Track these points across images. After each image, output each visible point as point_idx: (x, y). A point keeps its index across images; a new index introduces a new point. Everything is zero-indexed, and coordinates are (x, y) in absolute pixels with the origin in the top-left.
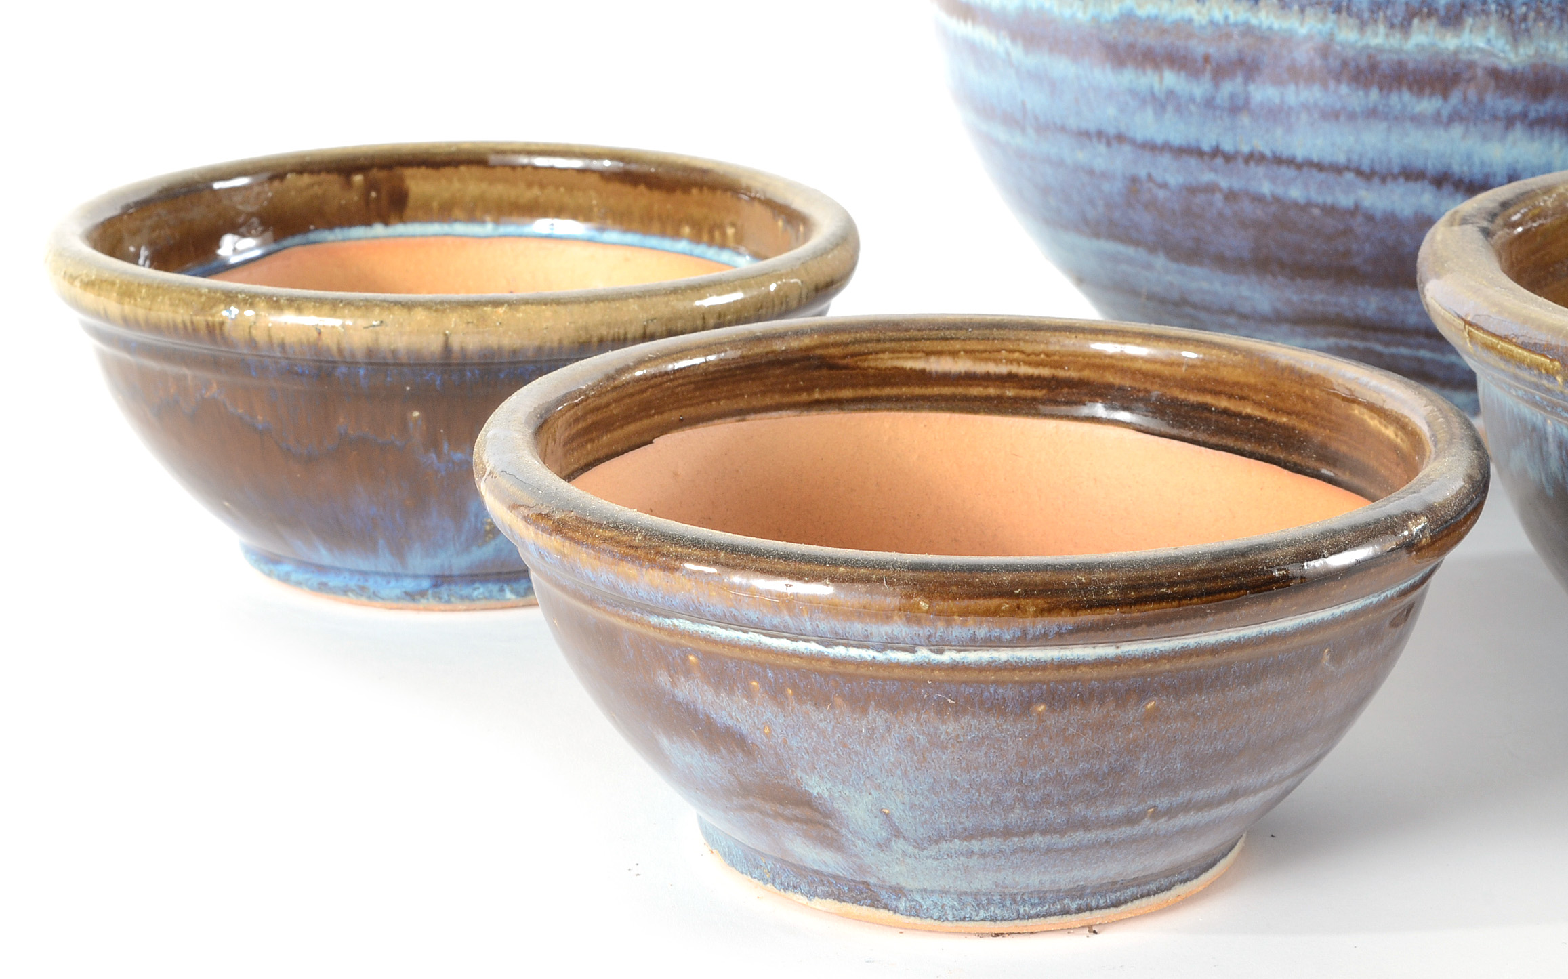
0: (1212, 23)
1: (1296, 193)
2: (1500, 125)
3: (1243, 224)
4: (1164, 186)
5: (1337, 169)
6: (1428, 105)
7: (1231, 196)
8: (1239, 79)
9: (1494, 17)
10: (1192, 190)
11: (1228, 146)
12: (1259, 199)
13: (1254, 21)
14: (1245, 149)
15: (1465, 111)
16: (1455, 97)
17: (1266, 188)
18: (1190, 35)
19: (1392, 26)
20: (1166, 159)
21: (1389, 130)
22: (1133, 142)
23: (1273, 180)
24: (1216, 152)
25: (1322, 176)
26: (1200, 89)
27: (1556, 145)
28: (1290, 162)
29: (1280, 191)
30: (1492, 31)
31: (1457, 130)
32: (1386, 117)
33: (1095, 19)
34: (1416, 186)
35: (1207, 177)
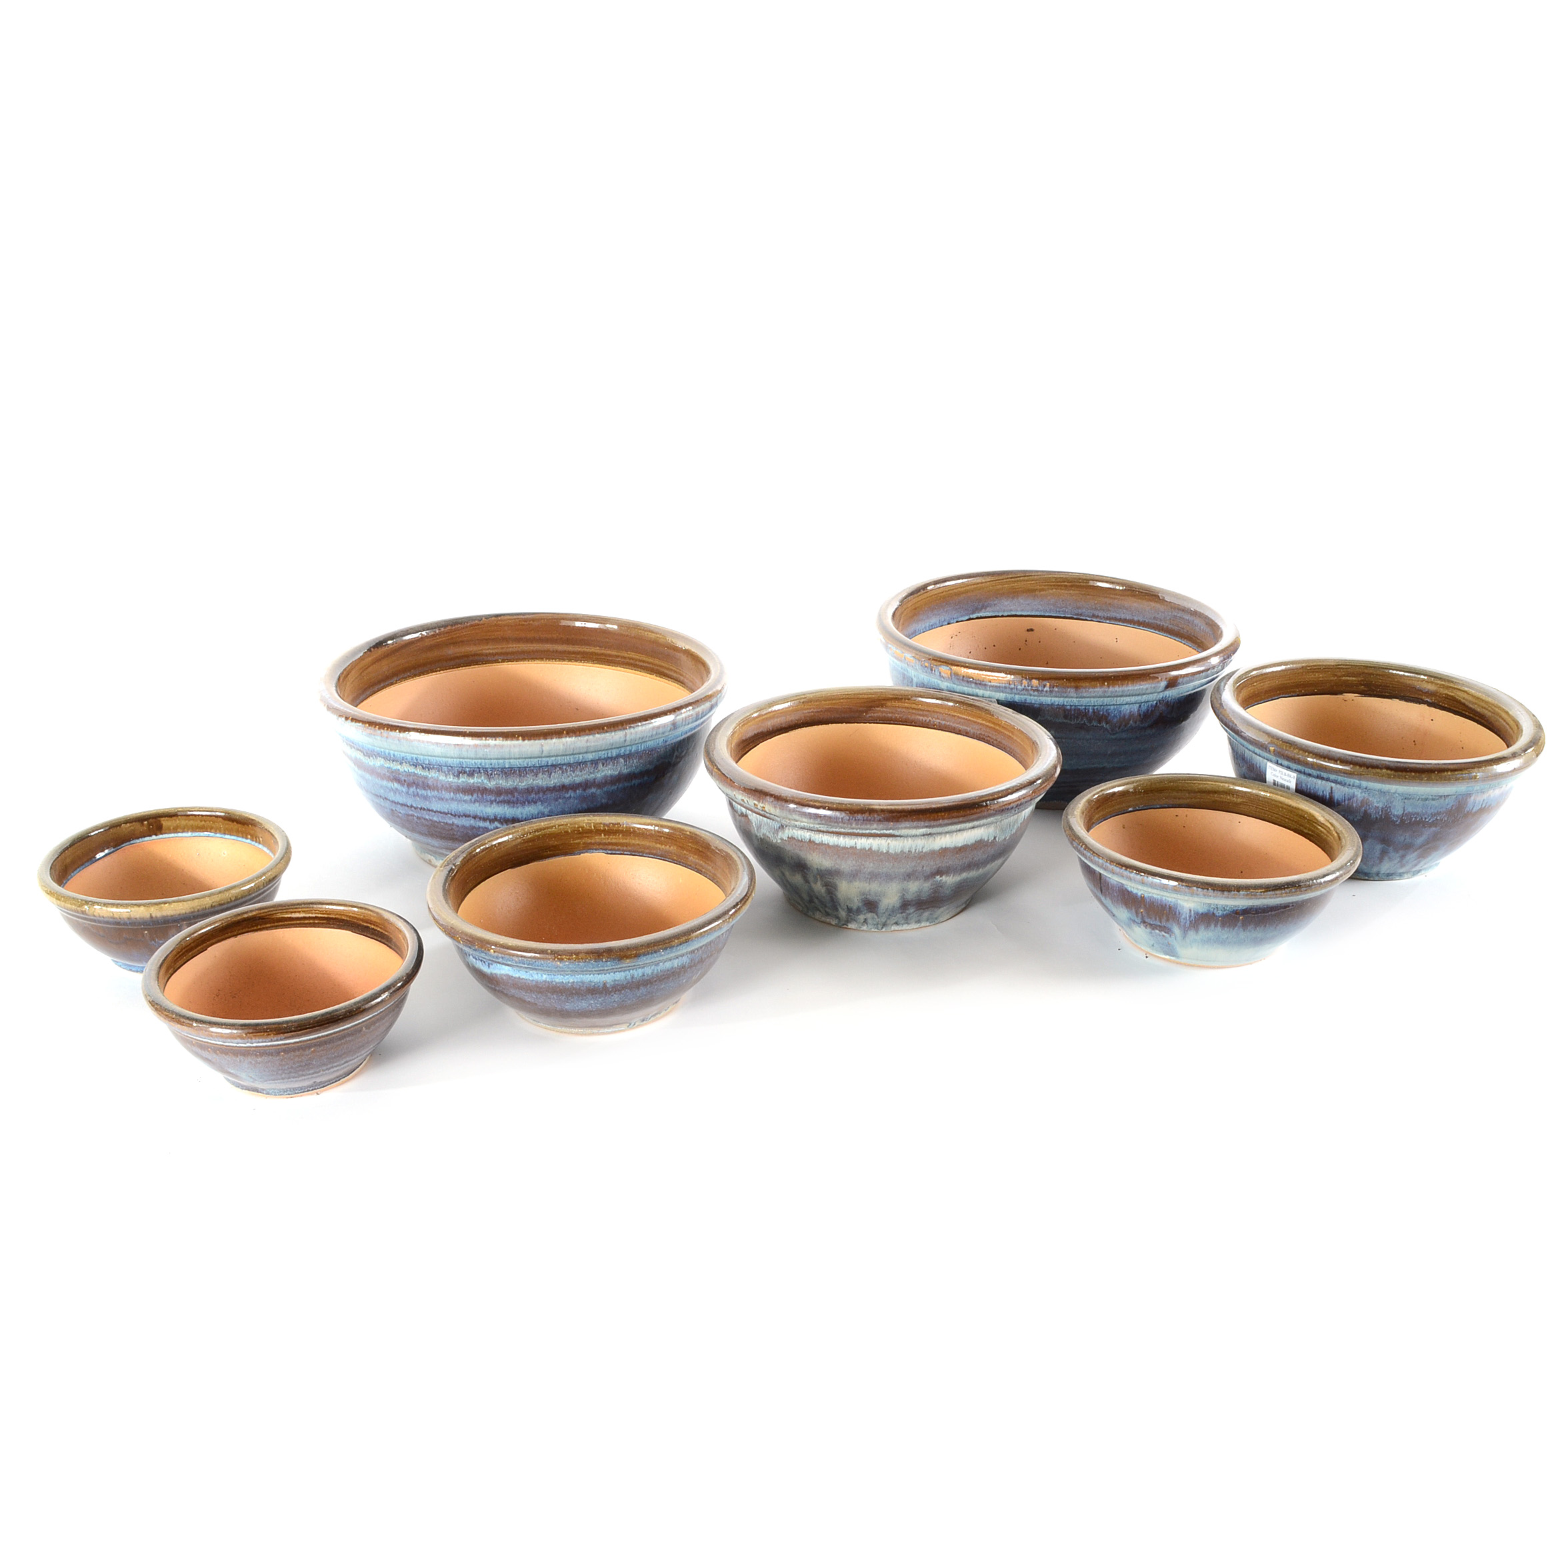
0: (405, 771)
1: (435, 819)
2: (489, 803)
3: (423, 825)
4: (400, 813)
5: (446, 814)
6: (467, 798)
7: (418, 818)
8: (415, 788)
9: (483, 774)
10: (408, 815)
11: (414, 805)
12: (425, 819)
13: (416, 772)
14: (419, 806)
15: (478, 799)
16: (475, 795)
17: (427, 817)
18: (399, 774)
19: (454, 776)
20: (399, 806)
21: (458, 804)
22: (389, 800)
23: (429, 815)
24: (412, 806)
25: (442, 815)
26: (404, 789)
27: (506, 808)
28: (432, 811)
29: (431, 818)
30: (483, 778)
31: (477, 804)
32: (456, 800)
33: (374, 765)
34: (469, 819)
35: (411, 812)
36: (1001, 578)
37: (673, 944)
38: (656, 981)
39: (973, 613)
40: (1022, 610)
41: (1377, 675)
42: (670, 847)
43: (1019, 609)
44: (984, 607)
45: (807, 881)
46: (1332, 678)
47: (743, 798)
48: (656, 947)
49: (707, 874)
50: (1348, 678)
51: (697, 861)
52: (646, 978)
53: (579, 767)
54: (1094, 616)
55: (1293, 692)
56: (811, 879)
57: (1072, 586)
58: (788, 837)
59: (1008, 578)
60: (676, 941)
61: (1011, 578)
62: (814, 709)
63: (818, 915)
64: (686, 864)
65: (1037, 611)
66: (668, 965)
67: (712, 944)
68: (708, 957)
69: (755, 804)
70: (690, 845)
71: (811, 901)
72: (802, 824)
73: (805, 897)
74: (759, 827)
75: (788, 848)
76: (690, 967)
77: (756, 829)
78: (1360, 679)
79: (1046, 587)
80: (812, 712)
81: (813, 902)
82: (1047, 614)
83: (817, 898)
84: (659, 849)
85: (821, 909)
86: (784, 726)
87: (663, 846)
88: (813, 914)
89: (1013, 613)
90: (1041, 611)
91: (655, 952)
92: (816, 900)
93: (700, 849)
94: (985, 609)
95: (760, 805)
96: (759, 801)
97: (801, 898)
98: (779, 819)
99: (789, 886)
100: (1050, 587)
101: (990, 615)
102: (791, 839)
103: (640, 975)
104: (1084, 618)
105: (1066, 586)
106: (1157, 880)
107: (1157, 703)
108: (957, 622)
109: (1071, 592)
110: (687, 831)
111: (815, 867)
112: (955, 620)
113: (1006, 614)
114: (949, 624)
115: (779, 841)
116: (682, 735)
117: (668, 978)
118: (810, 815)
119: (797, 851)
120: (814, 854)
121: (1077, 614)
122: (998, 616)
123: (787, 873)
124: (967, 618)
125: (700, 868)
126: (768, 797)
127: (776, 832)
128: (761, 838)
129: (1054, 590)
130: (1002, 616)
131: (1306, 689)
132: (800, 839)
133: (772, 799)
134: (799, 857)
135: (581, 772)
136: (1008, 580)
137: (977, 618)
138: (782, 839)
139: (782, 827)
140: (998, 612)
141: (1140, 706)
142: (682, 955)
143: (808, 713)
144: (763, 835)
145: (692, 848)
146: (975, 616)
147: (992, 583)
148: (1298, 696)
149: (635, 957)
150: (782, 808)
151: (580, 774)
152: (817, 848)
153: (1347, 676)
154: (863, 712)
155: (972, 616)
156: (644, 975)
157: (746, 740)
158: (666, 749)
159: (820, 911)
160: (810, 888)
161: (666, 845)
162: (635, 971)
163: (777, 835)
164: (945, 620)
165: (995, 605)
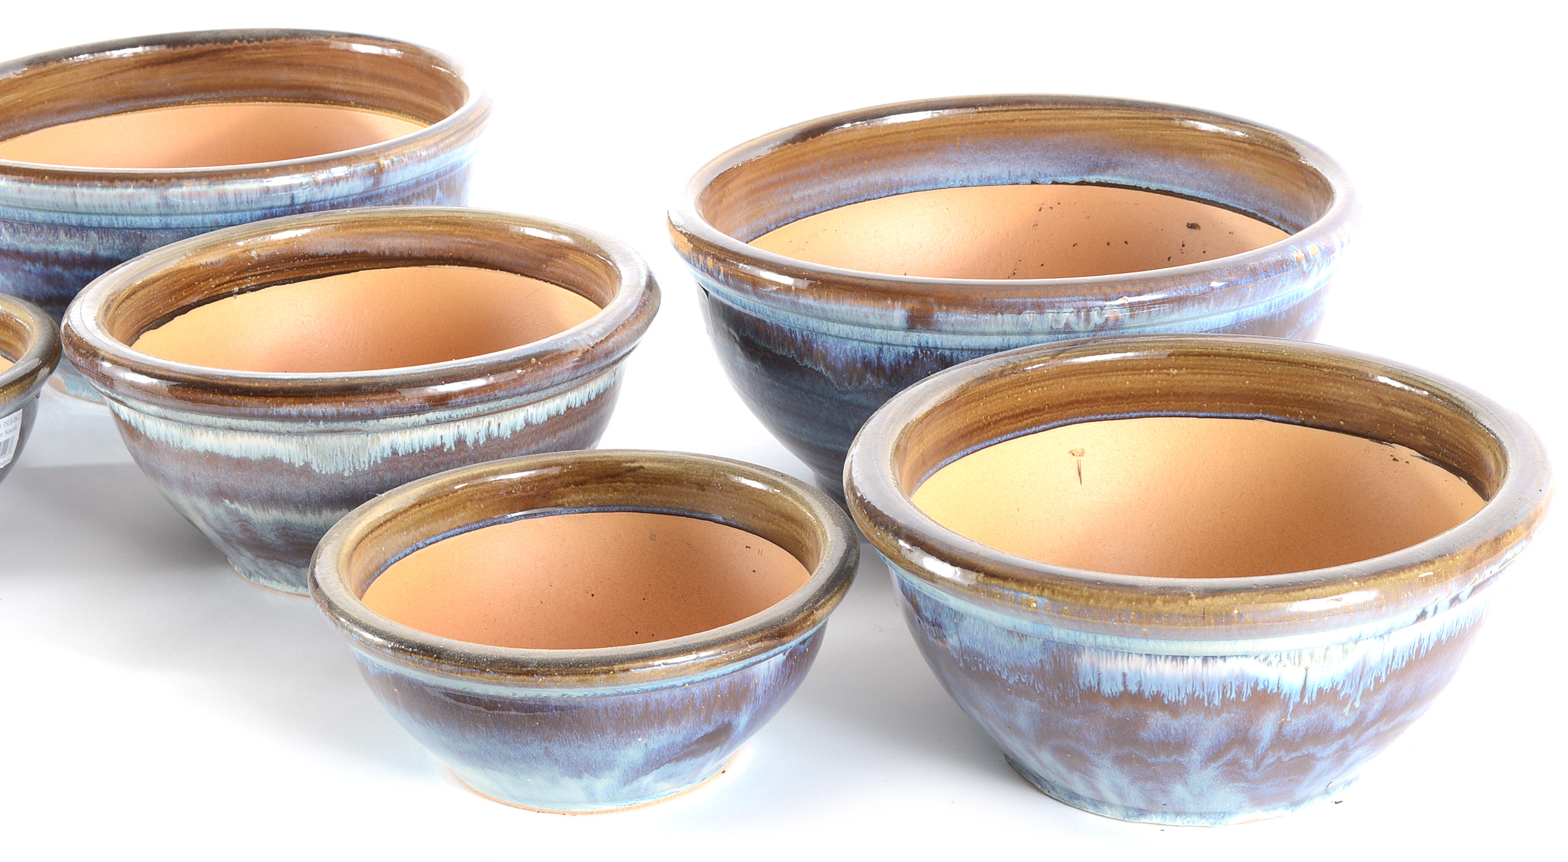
36: (1141, 115)
39: (1090, 171)
40: (1182, 185)
43: (1176, 181)
44: (1110, 166)
46: (1374, 405)
53: (33, 229)
54: (1282, 219)
57: (1254, 152)
59: (1154, 118)
61: (1160, 119)
65: (1206, 191)
78: (1419, 419)
79: (1218, 148)
82: (1221, 201)
89: (1167, 187)
90: (1212, 192)
94: (1115, 169)
100: (1224, 148)
101: (1124, 183)
104: (1270, 220)
105: (1246, 150)
108: (1054, 183)
109: (1254, 164)
112: (1049, 180)
113: (1154, 186)
114: (1033, 183)
121: (1262, 211)
122: (1140, 189)
124: (1076, 179)
129: (1230, 156)
130: (1148, 190)
135: (37, 237)
136: (1154, 121)
137: (1099, 184)
140: (1139, 179)
146: (1093, 178)
147: (1122, 121)
148: (1303, 424)
151: (36, 239)
153: (1400, 407)
155: (1087, 178)
164: (1023, 175)
165: (1132, 165)
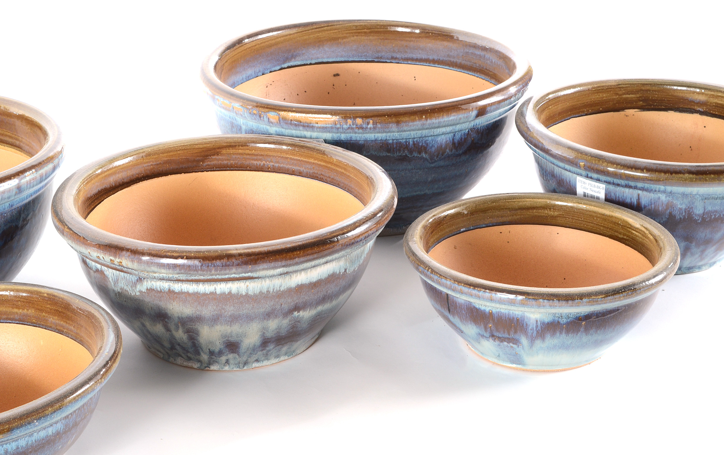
37: (47, 412)
38: (31, 452)
41: (653, 91)
42: (28, 310)
45: (168, 330)
47: (99, 255)
48: (29, 419)
49: (69, 334)
50: (628, 96)
51: (57, 322)
52: (20, 450)
55: (582, 112)
56: (172, 327)
58: (147, 289)
60: (50, 409)
62: (153, 162)
63: (179, 361)
64: (45, 326)
66: (43, 434)
67: (85, 407)
68: (82, 419)
69: (111, 260)
70: (48, 306)
71: (173, 348)
72: (161, 275)
73: (167, 345)
74: (116, 282)
75: (147, 299)
76: (65, 432)
77: (112, 284)
80: (152, 165)
81: (176, 349)
83: (179, 345)
84: (17, 313)
85: (183, 355)
86: (125, 180)
87: (21, 311)
88: (175, 360)
91: (29, 423)
92: (178, 347)
93: (60, 310)
95: (117, 260)
96: (115, 257)
97: (162, 346)
98: (137, 273)
99: (149, 336)
102: (150, 290)
103: (14, 448)
106: (500, 295)
107: (469, 131)
110: (44, 294)
111: (176, 315)
115: (138, 294)
116: (27, 198)
117: (43, 447)
118: (168, 266)
119: (157, 302)
120: (175, 303)
123: (148, 324)
125: (62, 329)
126: (124, 252)
127: (135, 285)
128: (119, 292)
131: (593, 108)
132: (159, 289)
133: (129, 253)
134: (159, 308)
138: (140, 292)
139: (140, 280)
141: (454, 135)
142: (56, 423)
143: (148, 166)
144: (121, 289)
145: (51, 309)
149: (8, 431)
150: (140, 262)
152: (177, 297)
154: (199, 161)
156: (18, 448)
157: (91, 197)
158: (12, 213)
159: (182, 357)
160: (172, 336)
161: (23, 309)
162: (8, 445)
163: (136, 288)
